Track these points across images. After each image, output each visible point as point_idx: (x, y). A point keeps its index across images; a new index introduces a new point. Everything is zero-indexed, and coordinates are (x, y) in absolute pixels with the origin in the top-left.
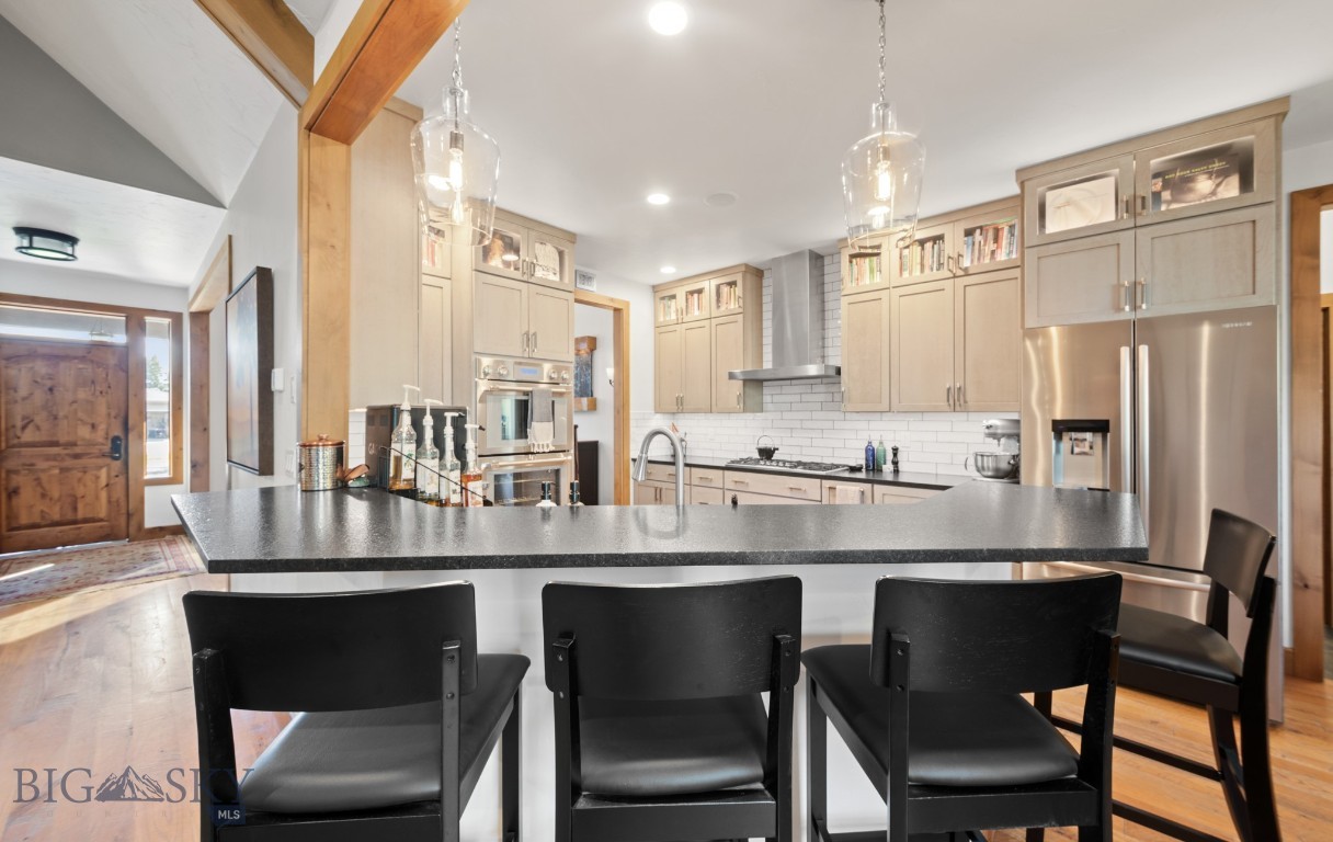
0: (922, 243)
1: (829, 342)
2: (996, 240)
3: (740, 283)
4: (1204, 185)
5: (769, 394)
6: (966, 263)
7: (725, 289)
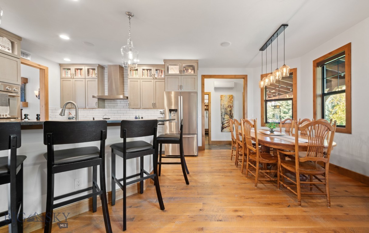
0: (147, 70)
1: (125, 90)
2: (162, 73)
3: (96, 69)
5: (107, 103)
6: (156, 76)
7: (91, 71)
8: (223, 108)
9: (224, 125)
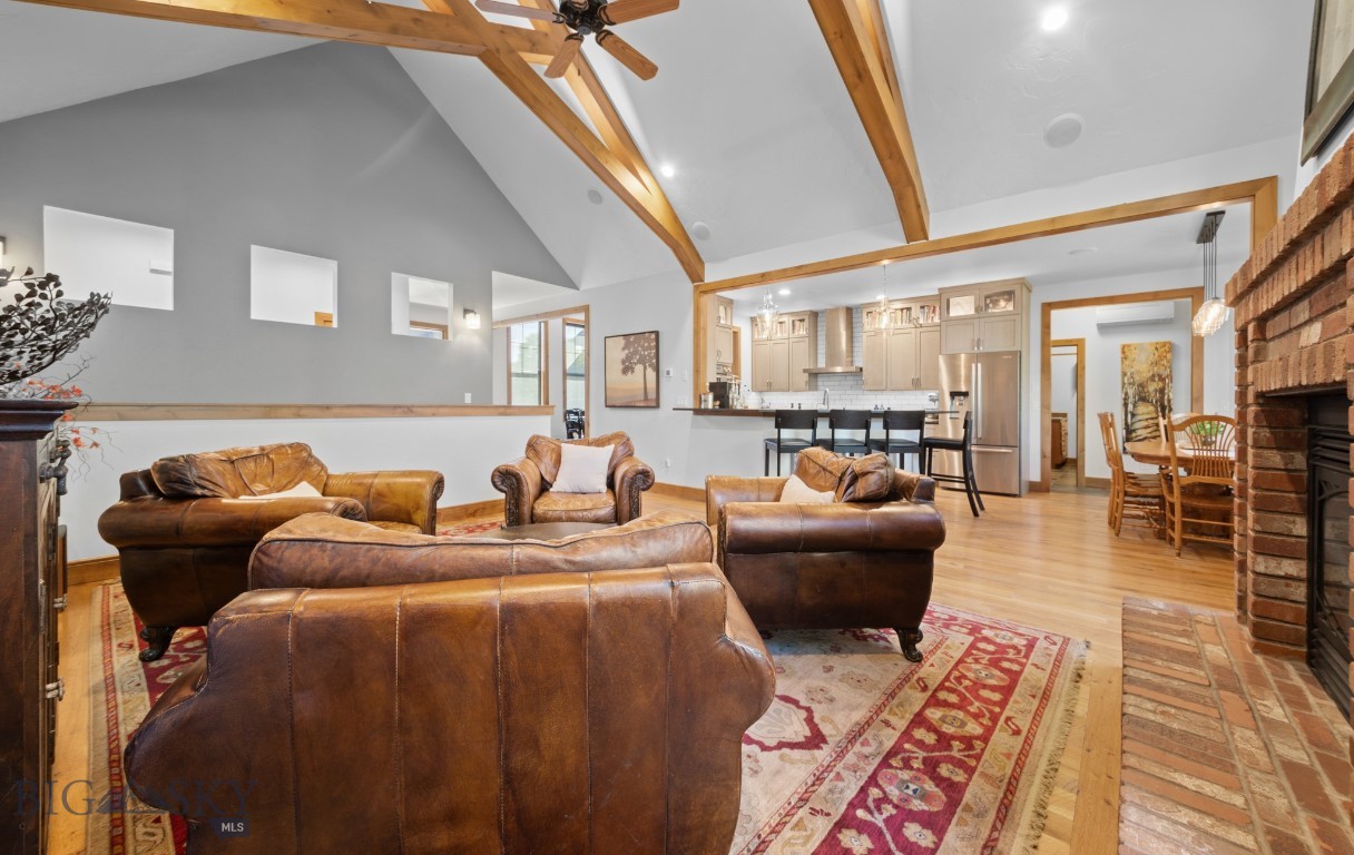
0: (902, 310)
1: (855, 354)
2: (934, 311)
3: (807, 321)
4: (1002, 303)
5: (821, 381)
6: (921, 321)
7: (797, 323)
8: (1133, 384)
9: (1134, 435)
